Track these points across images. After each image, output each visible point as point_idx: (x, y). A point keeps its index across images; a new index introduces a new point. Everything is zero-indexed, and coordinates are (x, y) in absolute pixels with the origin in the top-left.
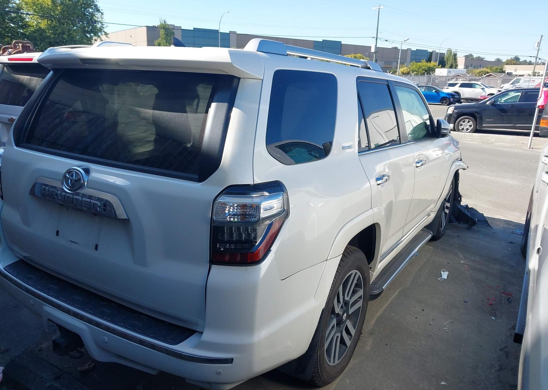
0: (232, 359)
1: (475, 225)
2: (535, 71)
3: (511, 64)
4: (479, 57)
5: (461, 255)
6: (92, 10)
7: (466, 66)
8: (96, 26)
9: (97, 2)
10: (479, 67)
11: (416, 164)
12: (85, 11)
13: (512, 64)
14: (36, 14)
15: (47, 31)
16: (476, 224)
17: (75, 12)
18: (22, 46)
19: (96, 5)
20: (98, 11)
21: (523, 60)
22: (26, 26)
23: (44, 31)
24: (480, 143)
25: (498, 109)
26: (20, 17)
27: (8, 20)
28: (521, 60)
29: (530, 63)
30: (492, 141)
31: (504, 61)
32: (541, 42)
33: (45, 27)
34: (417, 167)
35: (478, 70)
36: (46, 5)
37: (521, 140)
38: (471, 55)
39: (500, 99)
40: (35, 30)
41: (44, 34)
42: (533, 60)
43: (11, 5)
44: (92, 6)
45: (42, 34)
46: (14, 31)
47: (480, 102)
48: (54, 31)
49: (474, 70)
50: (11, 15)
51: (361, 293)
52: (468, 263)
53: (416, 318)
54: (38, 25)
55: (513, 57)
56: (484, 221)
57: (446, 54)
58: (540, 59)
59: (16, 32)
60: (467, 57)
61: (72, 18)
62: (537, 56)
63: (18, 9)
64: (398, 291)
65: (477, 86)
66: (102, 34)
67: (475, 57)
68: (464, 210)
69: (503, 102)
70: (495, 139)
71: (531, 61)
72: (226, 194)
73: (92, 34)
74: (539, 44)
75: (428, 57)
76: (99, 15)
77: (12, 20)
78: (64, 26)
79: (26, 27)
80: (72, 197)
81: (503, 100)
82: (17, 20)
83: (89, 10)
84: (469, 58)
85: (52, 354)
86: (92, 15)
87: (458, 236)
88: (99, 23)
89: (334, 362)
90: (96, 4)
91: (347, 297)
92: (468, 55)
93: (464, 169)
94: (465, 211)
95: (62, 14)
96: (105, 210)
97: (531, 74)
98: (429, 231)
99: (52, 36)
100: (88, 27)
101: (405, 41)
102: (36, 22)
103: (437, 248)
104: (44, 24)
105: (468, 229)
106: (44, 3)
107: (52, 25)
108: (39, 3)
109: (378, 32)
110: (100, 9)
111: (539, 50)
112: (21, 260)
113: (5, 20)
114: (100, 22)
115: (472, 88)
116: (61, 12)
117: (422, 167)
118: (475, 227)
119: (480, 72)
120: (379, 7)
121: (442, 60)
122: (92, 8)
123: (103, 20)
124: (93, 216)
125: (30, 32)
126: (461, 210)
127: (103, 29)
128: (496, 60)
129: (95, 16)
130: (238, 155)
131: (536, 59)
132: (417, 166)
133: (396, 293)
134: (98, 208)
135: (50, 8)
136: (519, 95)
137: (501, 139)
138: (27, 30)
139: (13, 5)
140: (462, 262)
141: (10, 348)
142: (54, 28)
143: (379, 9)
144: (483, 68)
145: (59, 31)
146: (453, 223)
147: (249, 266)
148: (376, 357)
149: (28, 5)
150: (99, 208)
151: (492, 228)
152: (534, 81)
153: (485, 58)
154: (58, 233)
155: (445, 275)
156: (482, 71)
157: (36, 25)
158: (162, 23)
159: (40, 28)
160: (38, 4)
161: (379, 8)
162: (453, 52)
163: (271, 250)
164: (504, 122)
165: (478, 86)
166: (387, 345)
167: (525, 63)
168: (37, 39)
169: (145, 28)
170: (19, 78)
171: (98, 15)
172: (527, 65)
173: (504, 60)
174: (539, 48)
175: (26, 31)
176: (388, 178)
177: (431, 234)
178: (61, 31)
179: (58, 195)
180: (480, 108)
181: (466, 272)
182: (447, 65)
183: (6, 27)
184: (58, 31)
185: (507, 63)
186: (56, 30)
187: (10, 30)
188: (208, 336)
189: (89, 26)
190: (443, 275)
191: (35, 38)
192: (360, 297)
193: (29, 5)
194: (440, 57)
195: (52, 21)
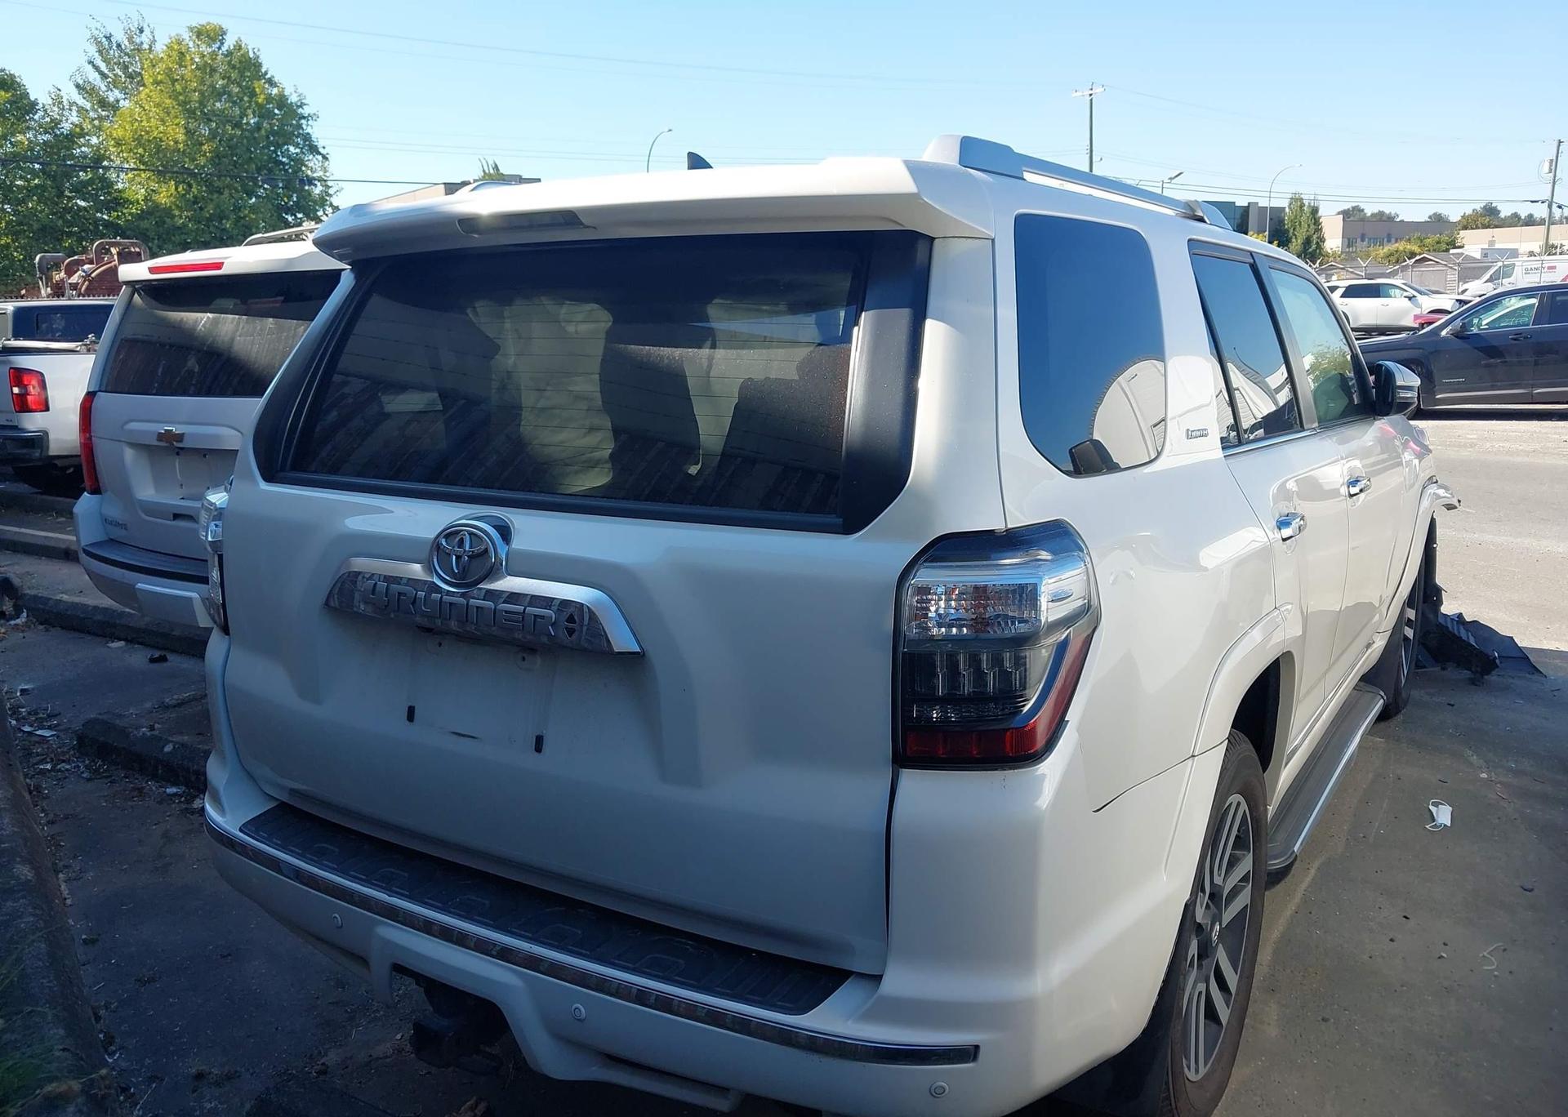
0: (977, 1047)
1: (1494, 669)
2: (1551, 242)
3: (1477, 228)
4: (1381, 213)
5: (1475, 757)
6: (298, 150)
7: (1349, 239)
8: (309, 193)
9: (309, 127)
10: (1385, 240)
11: (1349, 487)
12: (279, 153)
13: (1480, 225)
14: (142, 167)
15: (177, 213)
16: (1498, 667)
17: (251, 158)
18: (119, 254)
19: (308, 134)
20: (314, 150)
21: (1509, 214)
22: (117, 202)
23: (168, 212)
24: (1439, 447)
25: (1476, 348)
26: (103, 179)
27: (71, 192)
28: (1502, 215)
29: (1530, 221)
30: (1469, 439)
31: (1455, 221)
32: (1559, 158)
33: (172, 202)
34: (1351, 496)
35: (1383, 249)
36: (172, 143)
37: (1555, 433)
38: (1357, 210)
39: (1476, 321)
40: (142, 210)
41: (168, 220)
42: (1540, 212)
43: (78, 151)
44: (297, 137)
45: (164, 223)
46: (86, 219)
47: (1421, 333)
48: (195, 210)
49: (1371, 249)
50: (78, 177)
51: (1246, 865)
52: (1502, 779)
53: (1392, 940)
54: (151, 197)
55: (1478, 206)
56: (1521, 660)
57: (1287, 210)
58: (1560, 207)
59: (91, 221)
60: (1346, 214)
61: (245, 175)
62: (1552, 198)
63: (97, 161)
64: (1316, 864)
65: (1392, 292)
66: (326, 212)
67: (1369, 214)
68: (1456, 628)
69: (1487, 327)
70: (1479, 432)
71: (1531, 216)
72: (934, 559)
73: (300, 216)
74: (1554, 164)
75: (1236, 221)
76: (317, 163)
77: (80, 190)
78: (222, 197)
79: (119, 204)
80: (465, 603)
81: (1484, 322)
82: (93, 189)
83: (288, 150)
84: (1352, 218)
85: (360, 1083)
86: (299, 162)
87: (1449, 704)
88: (319, 184)
89: (1197, 1071)
90: (306, 132)
91: (1220, 875)
92: (1349, 209)
93: (1450, 507)
94: (1458, 629)
95: (215, 165)
96: (571, 632)
97: (1537, 250)
98: (1375, 689)
99: (190, 225)
100: (290, 197)
101: (1171, 179)
102: (143, 190)
103: (1397, 741)
104: (165, 195)
105: (1473, 682)
106: (165, 139)
107: (190, 196)
108: (151, 138)
109: (1094, 160)
110: (320, 144)
111: (1554, 183)
112: (282, 806)
113: (63, 192)
114: (319, 181)
115: (1379, 296)
116: (212, 159)
117: (1362, 495)
118: (1493, 678)
119: (1391, 255)
120: (1092, 89)
121: (1278, 227)
122: (297, 145)
123: (327, 174)
124: (525, 655)
125: (130, 218)
126: (1447, 627)
127: (328, 198)
128: (1430, 217)
129: (306, 166)
130: (956, 452)
131: (1550, 206)
132: (1352, 493)
133: (1313, 871)
134: (550, 627)
135: (182, 150)
136: (1535, 304)
137: (1496, 431)
138: (120, 214)
139: (83, 149)
140: (1484, 775)
141: (236, 1072)
142: (195, 203)
143: (1091, 95)
144: (1396, 242)
145: (208, 211)
146: (1425, 667)
147: (1011, 769)
148: (1303, 1056)
149: (124, 147)
150: (552, 626)
151: (1546, 676)
152: (1554, 268)
153: (1398, 216)
154: (411, 714)
155: (1443, 815)
156: (1397, 251)
157: (146, 197)
158: (487, 171)
159: (157, 206)
160: (149, 141)
161: (1091, 92)
162: (1306, 203)
163: (1068, 721)
164: (1499, 384)
165: (1397, 291)
166: (1325, 1020)
167: (1515, 221)
168: (148, 237)
169: (443, 186)
170: (182, 320)
171: (313, 162)
172: (1522, 226)
173: (1455, 217)
174: (1555, 176)
175: (118, 215)
176: (1302, 522)
177: (1382, 697)
178: (215, 209)
179: (418, 601)
180: (1423, 349)
181: (1504, 804)
182: (1294, 240)
183: (68, 210)
184: (206, 210)
185: (1465, 224)
186: (201, 209)
187: (76, 217)
188: (899, 981)
189: (291, 193)
190: (1437, 815)
191: (145, 234)
192: (1245, 879)
193: (124, 145)
194: (1271, 219)
195: (190, 186)
